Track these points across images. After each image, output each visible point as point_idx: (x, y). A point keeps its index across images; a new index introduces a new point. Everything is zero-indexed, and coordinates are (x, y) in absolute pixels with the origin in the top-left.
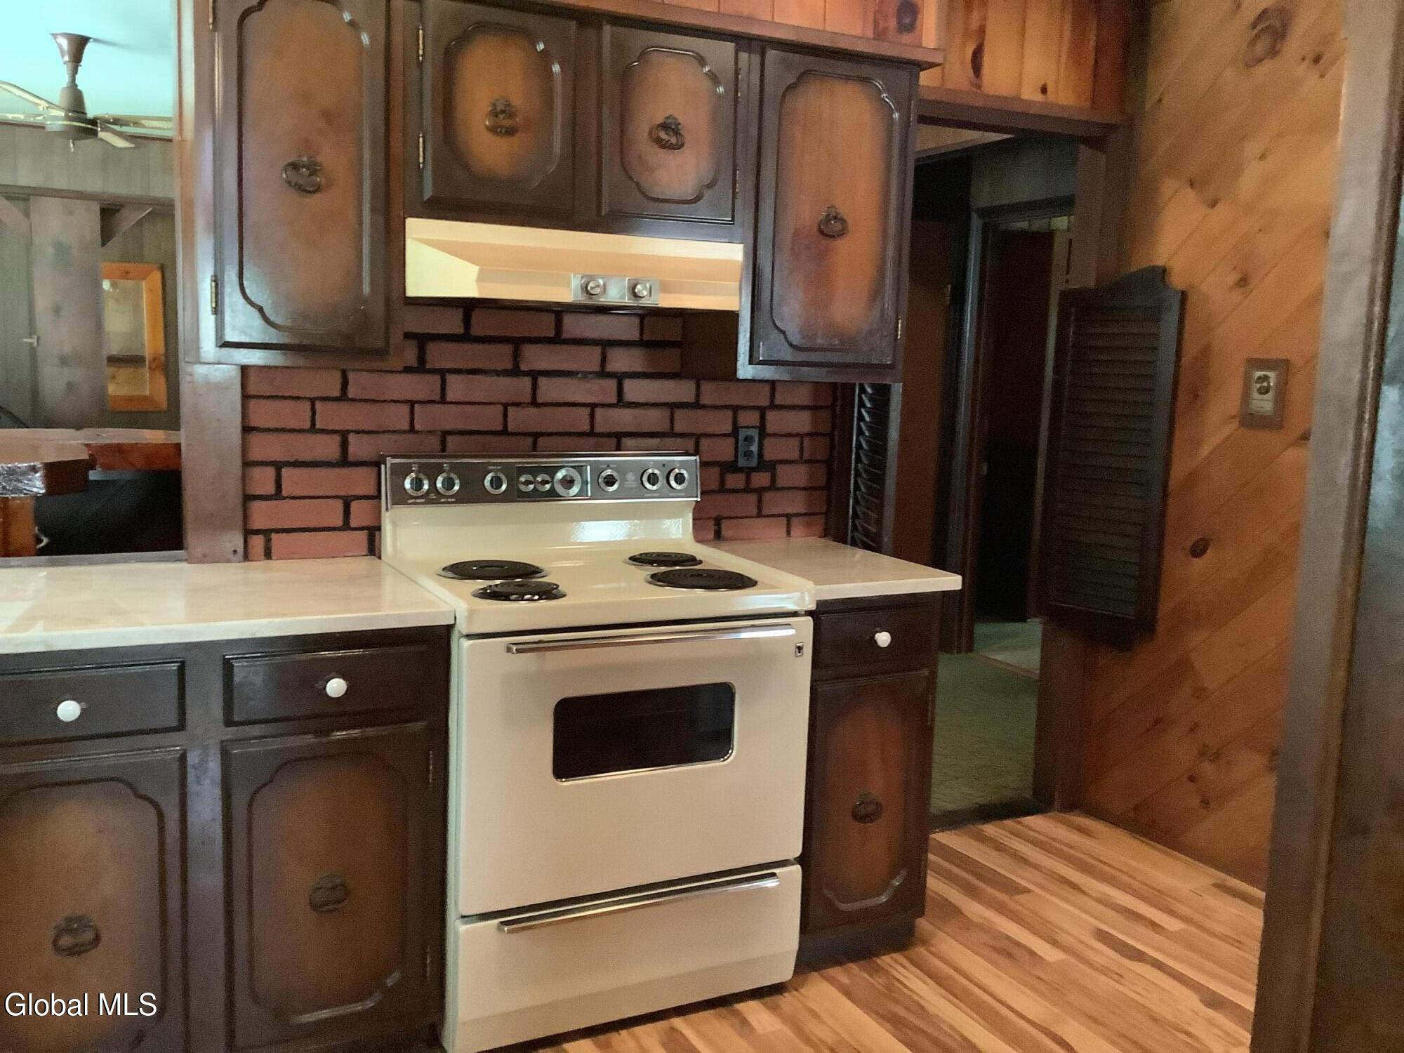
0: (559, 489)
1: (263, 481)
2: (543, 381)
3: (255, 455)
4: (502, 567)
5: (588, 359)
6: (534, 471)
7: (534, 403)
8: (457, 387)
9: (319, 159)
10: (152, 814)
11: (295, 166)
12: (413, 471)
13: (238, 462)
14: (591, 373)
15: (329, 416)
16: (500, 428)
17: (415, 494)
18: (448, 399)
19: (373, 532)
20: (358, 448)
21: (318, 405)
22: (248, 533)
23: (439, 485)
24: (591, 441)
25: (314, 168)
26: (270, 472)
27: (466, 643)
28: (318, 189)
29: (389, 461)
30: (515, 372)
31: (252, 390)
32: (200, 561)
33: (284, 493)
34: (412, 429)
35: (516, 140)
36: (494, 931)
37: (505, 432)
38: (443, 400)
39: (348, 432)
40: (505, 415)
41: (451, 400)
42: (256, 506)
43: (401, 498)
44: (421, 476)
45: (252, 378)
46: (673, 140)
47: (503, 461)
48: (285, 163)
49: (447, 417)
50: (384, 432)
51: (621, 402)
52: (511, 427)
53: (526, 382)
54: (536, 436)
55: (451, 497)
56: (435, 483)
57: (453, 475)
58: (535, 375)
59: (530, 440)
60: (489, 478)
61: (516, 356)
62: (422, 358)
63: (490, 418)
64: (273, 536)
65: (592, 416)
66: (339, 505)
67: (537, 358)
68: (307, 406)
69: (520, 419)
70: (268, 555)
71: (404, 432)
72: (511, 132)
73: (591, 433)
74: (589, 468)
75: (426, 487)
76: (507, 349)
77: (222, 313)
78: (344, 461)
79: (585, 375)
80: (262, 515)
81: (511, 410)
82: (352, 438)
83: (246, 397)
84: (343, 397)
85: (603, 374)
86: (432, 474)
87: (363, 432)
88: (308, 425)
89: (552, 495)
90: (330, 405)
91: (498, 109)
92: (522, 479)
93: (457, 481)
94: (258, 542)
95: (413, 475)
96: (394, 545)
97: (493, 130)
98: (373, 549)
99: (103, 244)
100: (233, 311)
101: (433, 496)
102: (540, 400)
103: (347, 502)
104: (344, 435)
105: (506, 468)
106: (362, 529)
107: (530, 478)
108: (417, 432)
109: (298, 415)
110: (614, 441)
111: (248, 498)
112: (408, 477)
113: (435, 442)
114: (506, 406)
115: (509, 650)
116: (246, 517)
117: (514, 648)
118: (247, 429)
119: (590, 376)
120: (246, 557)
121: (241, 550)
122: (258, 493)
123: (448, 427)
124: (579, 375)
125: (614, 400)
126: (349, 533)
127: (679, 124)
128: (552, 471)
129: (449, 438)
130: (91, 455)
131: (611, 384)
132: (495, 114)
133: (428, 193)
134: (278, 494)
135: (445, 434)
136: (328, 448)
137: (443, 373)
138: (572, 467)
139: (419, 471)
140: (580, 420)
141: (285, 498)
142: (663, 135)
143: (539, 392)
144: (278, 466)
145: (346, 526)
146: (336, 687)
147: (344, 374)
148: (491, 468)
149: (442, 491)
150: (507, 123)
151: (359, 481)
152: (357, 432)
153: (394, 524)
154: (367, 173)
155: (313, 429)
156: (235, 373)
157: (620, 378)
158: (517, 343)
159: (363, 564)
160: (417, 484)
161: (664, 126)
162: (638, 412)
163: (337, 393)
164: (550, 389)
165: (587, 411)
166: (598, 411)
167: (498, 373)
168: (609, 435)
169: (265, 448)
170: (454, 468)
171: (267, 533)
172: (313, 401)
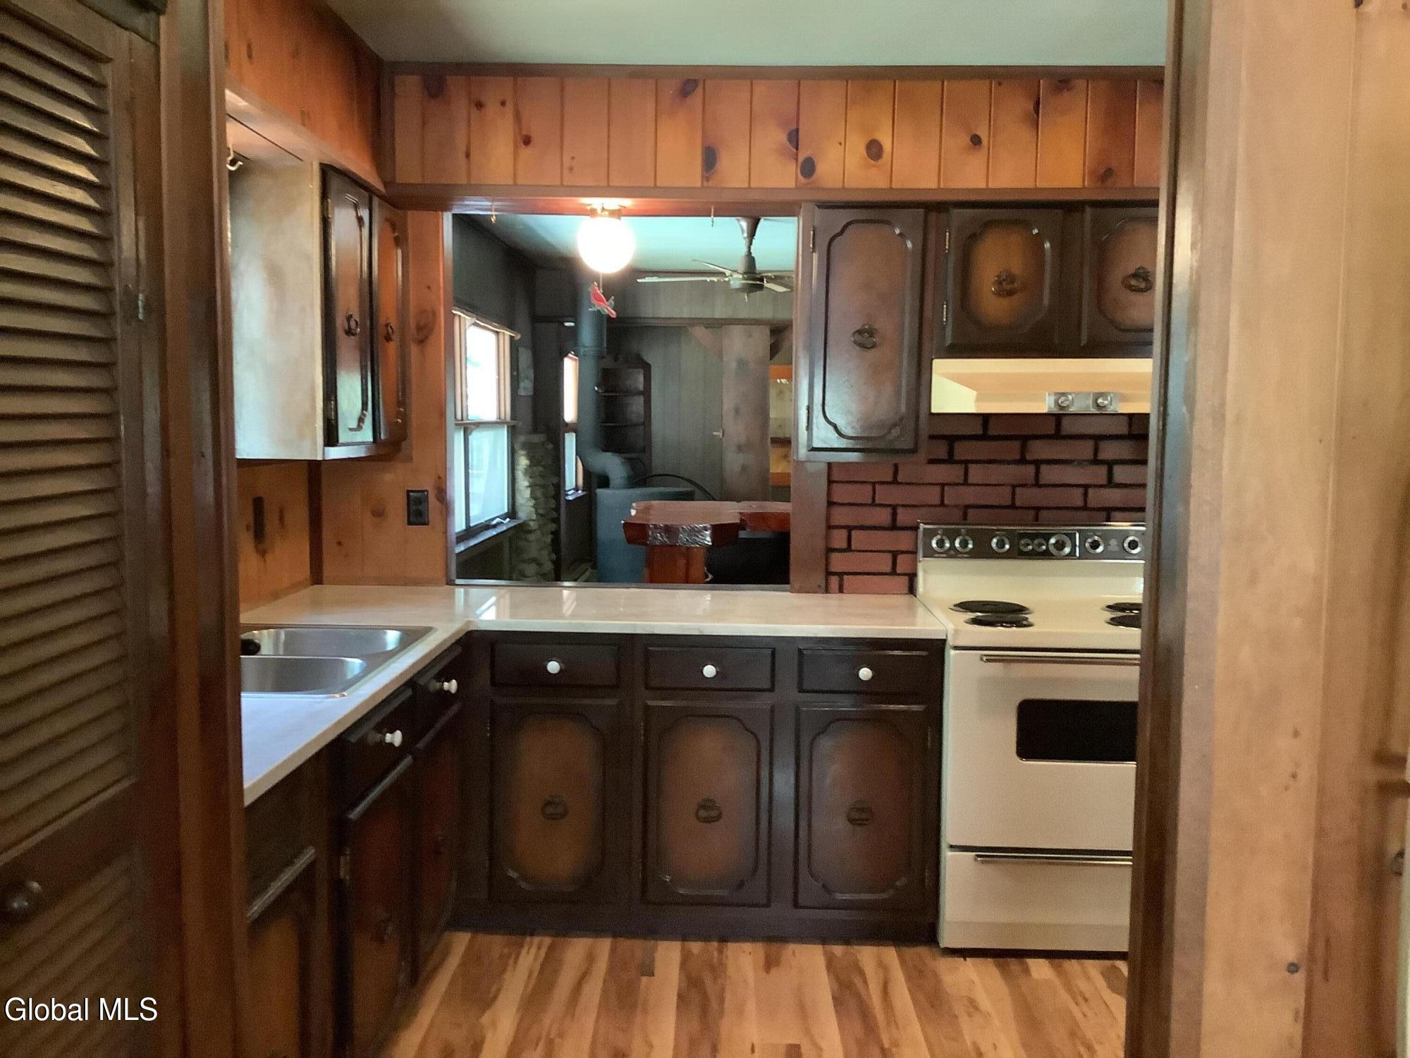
0: (1052, 549)
1: (839, 539)
2: (1044, 468)
3: (835, 522)
4: (996, 605)
5: (1085, 450)
6: (1033, 537)
7: (1037, 484)
8: (976, 473)
9: (876, 326)
10: (754, 743)
11: (859, 332)
12: (939, 534)
13: (823, 525)
14: (1085, 461)
15: (884, 495)
16: (1008, 502)
17: (939, 550)
18: (970, 482)
19: (912, 577)
20: (903, 517)
21: (877, 487)
22: (829, 574)
23: (957, 545)
24: (1084, 514)
25: (871, 332)
26: (844, 533)
27: (953, 652)
28: (874, 346)
29: (922, 526)
30: (1023, 461)
31: (835, 478)
32: (799, 591)
33: (853, 548)
34: (942, 504)
35: (1016, 297)
36: (972, 861)
37: (1013, 506)
38: (965, 483)
39: (897, 505)
40: (1013, 494)
41: (972, 482)
42: (835, 557)
43: (930, 553)
44: (944, 537)
45: (835, 470)
46: (1143, 285)
47: (1008, 528)
48: (855, 330)
49: (969, 496)
50: (922, 506)
51: (1111, 483)
52: (1018, 503)
53: (1031, 469)
54: (1038, 509)
55: (966, 553)
56: (954, 543)
57: (967, 538)
58: (1037, 463)
59: (1032, 513)
60: (995, 540)
61: (1023, 449)
62: (951, 452)
63: (1001, 496)
64: (845, 577)
65: (1086, 495)
66: (889, 557)
67: (1040, 450)
68: (870, 487)
69: (1026, 496)
70: (841, 590)
71: (935, 506)
72: (1010, 293)
73: (1085, 508)
74: (1077, 535)
75: (947, 545)
76: (1016, 445)
77: (812, 430)
78: (894, 527)
79: (1080, 463)
80: (839, 562)
81: (1018, 490)
82: (900, 510)
83: (830, 482)
84: (895, 481)
85: (1096, 461)
86: (952, 536)
87: (908, 506)
88: (870, 501)
89: (1047, 555)
90: (885, 486)
91: (1002, 279)
92: (1022, 542)
93: (970, 542)
94: (834, 581)
95: (939, 537)
96: (925, 587)
97: (998, 294)
98: (912, 590)
99: (771, 359)
100: (818, 428)
101: (952, 552)
102: (1042, 482)
103: (895, 555)
104: (894, 508)
105: (1010, 534)
106: (905, 574)
107: (1029, 541)
108: (946, 506)
109: (864, 494)
110: (1104, 514)
111: (830, 550)
112: (935, 538)
113: (958, 514)
114: (1014, 487)
115: (982, 659)
116: (827, 565)
117: (985, 658)
118: (831, 504)
119: (1085, 463)
120: (827, 591)
121: (823, 585)
122: (836, 547)
123: (967, 502)
124: (1076, 463)
125: (1104, 482)
126: (896, 577)
127: (1148, 272)
128: (1047, 537)
129: (970, 511)
130: (741, 520)
131: (1103, 470)
132: (999, 282)
133: (948, 342)
134: (849, 549)
135: (967, 507)
136: (883, 516)
137: (966, 463)
138: (1064, 534)
139: (943, 535)
140: (1076, 497)
141: (854, 551)
142: (1133, 282)
143: (1041, 476)
144: (850, 529)
145: (894, 572)
146: (865, 673)
147: (896, 467)
148: (997, 533)
149: (960, 549)
150: (1009, 287)
151: (902, 540)
152: (904, 506)
153: (925, 571)
154: (906, 333)
155: (873, 504)
156: (824, 467)
157: (1110, 464)
158: (1025, 440)
159: (904, 599)
160: (941, 543)
161: (1135, 276)
162: (1125, 491)
163: (890, 479)
164: (1050, 474)
165: (1081, 490)
166: (1091, 491)
167: (1009, 463)
168: (1099, 509)
169: (841, 516)
170: (969, 532)
171: (841, 575)
172: (874, 484)
